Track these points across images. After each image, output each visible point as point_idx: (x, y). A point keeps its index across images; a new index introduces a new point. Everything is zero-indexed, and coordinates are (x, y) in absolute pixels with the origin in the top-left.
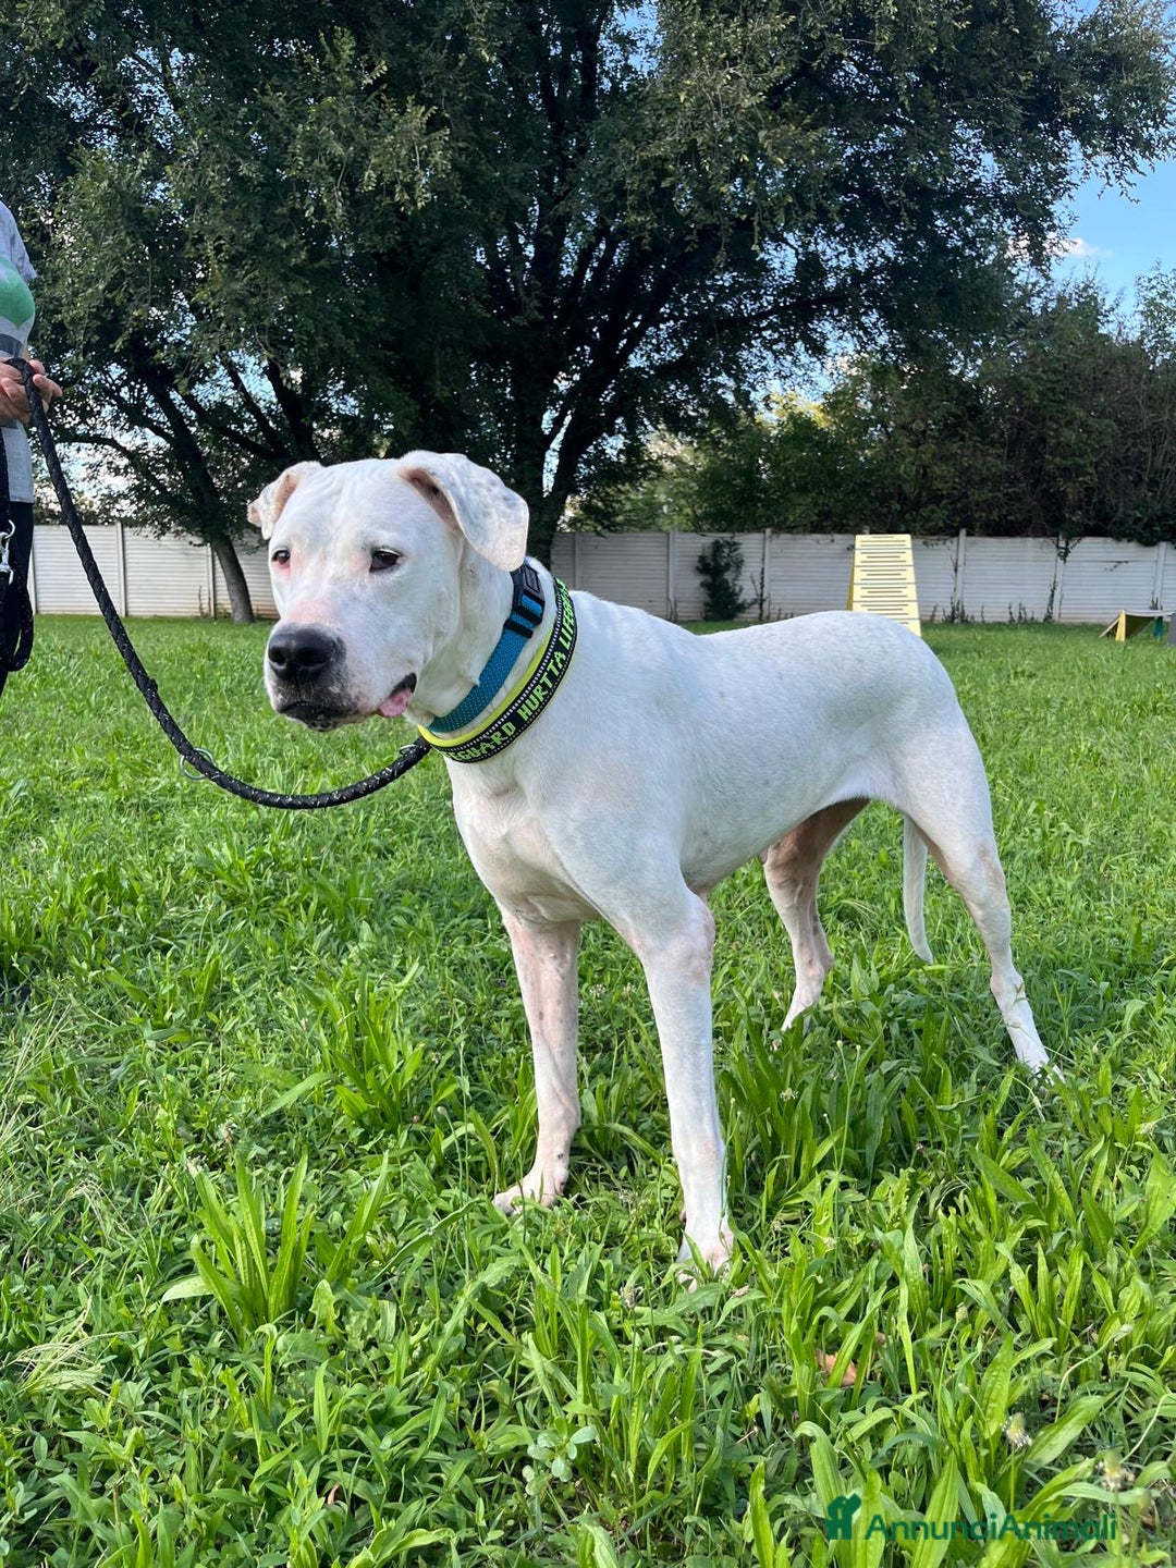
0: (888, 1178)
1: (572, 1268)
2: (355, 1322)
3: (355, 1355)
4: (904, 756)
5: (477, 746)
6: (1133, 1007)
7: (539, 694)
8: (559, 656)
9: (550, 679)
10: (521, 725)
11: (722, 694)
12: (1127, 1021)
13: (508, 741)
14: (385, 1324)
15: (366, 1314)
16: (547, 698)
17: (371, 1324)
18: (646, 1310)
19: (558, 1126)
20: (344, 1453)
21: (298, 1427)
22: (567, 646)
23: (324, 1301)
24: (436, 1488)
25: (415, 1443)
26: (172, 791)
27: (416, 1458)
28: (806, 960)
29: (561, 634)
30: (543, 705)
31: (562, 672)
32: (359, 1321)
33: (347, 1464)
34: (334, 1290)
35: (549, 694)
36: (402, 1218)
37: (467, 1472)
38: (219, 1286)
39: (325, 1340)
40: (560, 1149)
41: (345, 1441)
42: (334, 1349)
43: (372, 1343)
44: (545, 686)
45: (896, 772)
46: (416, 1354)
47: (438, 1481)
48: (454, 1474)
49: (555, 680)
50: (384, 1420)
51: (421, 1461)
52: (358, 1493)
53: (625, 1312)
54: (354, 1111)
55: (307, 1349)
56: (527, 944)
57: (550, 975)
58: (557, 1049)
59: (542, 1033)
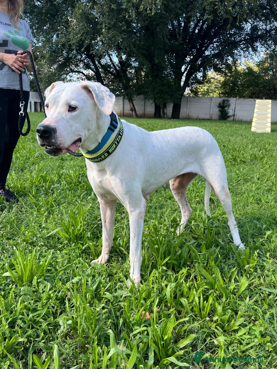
0: (183, 269)
2: (41, 286)
3: (41, 293)
4: (203, 163)
5: (98, 159)
6: (268, 233)
7: (114, 146)
8: (119, 137)
9: (117, 142)
10: (109, 154)
11: (154, 147)
13: (106, 158)
14: (47, 288)
15: (44, 285)
16: (116, 147)
17: (45, 287)
18: (108, 294)
19: (107, 247)
20: (20, 316)
22: (121, 134)
23: (35, 281)
24: (39, 328)
25: (38, 317)
27: (37, 320)
28: (184, 211)
29: (120, 131)
30: (115, 149)
31: (120, 141)
32: (42, 286)
33: (21, 319)
34: (38, 279)
35: (117, 146)
37: (47, 325)
38: (12, 274)
40: (107, 252)
42: (35, 292)
43: (44, 291)
44: (116, 144)
45: (201, 167)
47: (40, 326)
48: (44, 325)
49: (118, 143)
51: (38, 321)
52: (21, 325)
53: (104, 293)
54: (65, 237)
55: (28, 291)
56: (104, 206)
57: (108, 213)
58: (108, 230)
59: (105, 226)
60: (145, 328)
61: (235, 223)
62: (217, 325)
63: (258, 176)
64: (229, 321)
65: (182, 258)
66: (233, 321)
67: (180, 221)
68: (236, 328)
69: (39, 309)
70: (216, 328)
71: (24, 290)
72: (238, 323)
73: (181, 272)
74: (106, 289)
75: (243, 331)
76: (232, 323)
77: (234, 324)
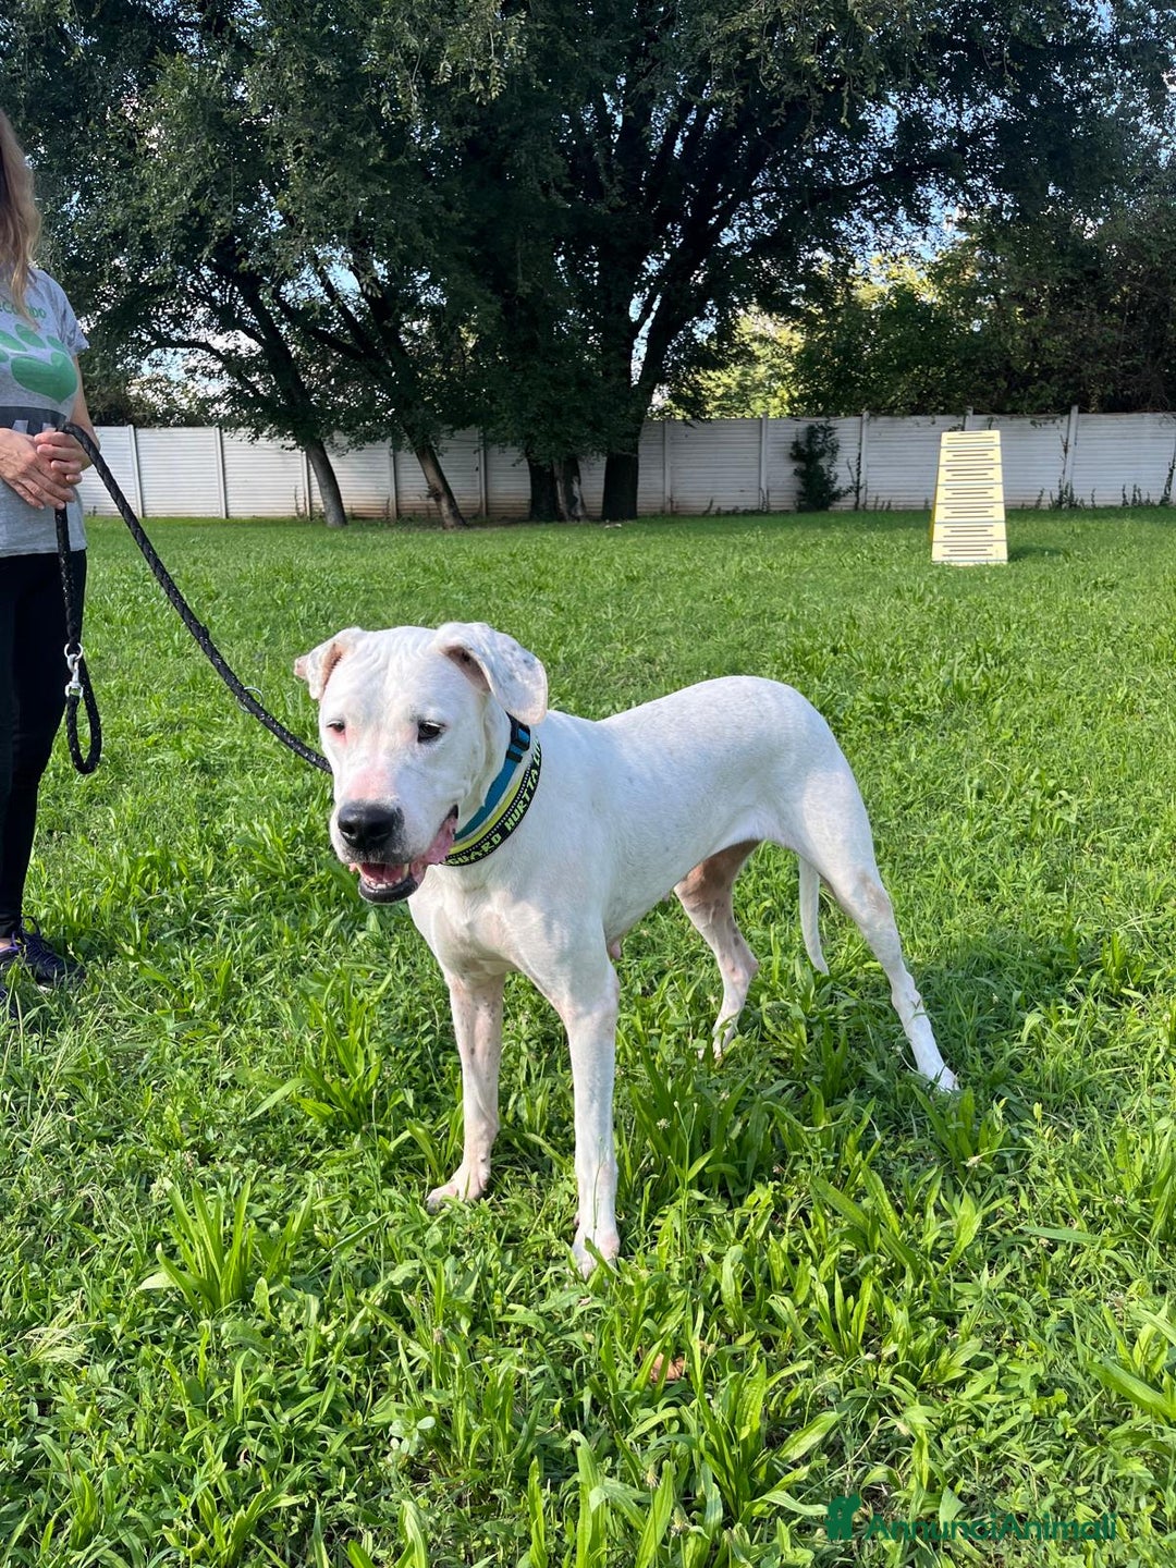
0: (759, 1187)
1: (471, 1266)
2: (287, 1312)
3: (287, 1336)
5: (468, 855)
6: (1032, 1020)
7: (521, 807)
8: (534, 773)
9: (528, 794)
10: (506, 835)
12: (1024, 1035)
13: (494, 848)
14: (308, 1313)
15: (296, 1305)
16: (525, 810)
17: (299, 1311)
18: (520, 1308)
19: (481, 1138)
20: (251, 1425)
21: (225, 1400)
22: (538, 763)
23: (262, 1292)
24: (320, 1454)
25: (312, 1417)
26: (232, 749)
27: (308, 1430)
28: (729, 967)
30: (522, 817)
31: (536, 786)
32: (289, 1310)
33: (254, 1434)
34: (270, 1285)
35: (528, 805)
36: (345, 1215)
37: (346, 1441)
38: (180, 1279)
39: (261, 1324)
40: (483, 1156)
41: (257, 1414)
42: (267, 1332)
43: (299, 1327)
44: (525, 800)
46: (330, 1339)
47: (323, 1448)
48: (336, 1443)
49: (531, 794)
50: (290, 1397)
51: (313, 1432)
52: (261, 1454)
53: (504, 1308)
54: (320, 1115)
55: (245, 1334)
56: (467, 998)
57: (483, 1019)
58: (484, 1077)
59: (473, 1065)
60: (672, 1412)
61: (917, 997)
62: (896, 1372)
63: (976, 781)
64: (933, 1354)
65: (749, 1149)
66: (947, 1351)
67: (719, 1003)
68: (958, 1374)
69: (304, 1389)
70: (894, 1381)
71: (234, 1333)
72: (962, 1358)
73: (750, 1200)
74: (508, 1292)
75: (981, 1380)
76: (944, 1358)
77: (949, 1362)
